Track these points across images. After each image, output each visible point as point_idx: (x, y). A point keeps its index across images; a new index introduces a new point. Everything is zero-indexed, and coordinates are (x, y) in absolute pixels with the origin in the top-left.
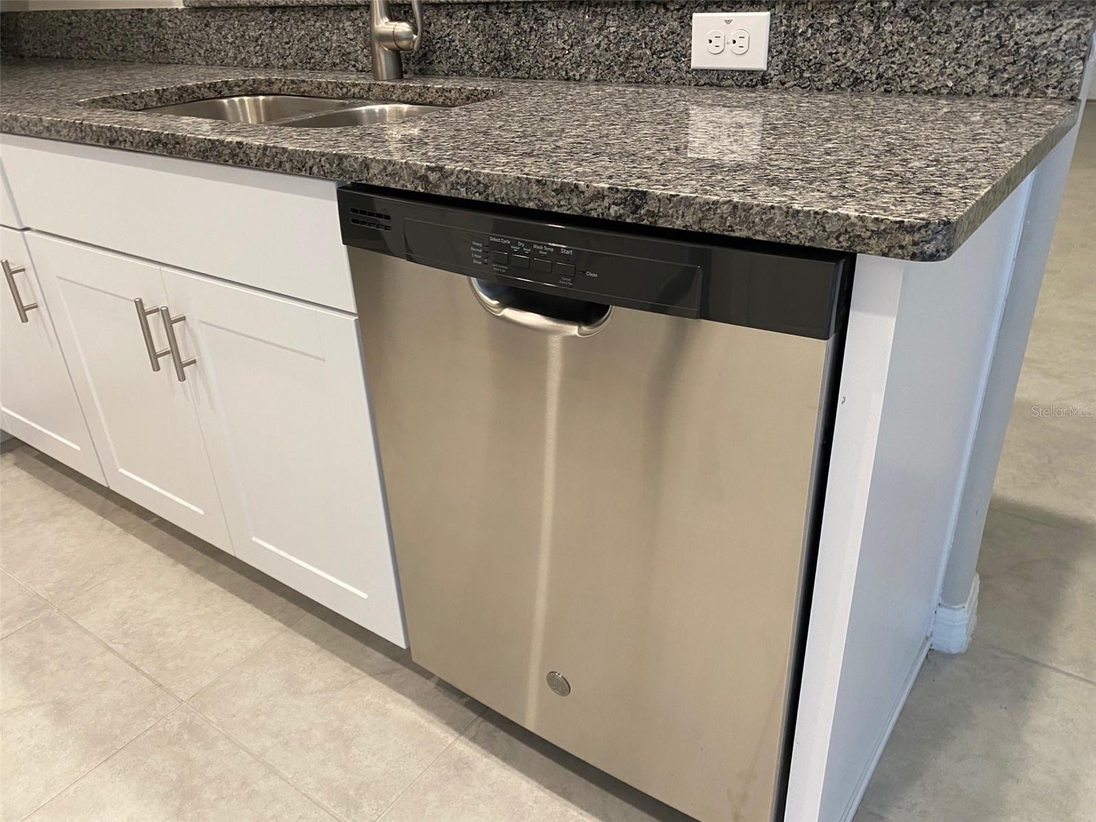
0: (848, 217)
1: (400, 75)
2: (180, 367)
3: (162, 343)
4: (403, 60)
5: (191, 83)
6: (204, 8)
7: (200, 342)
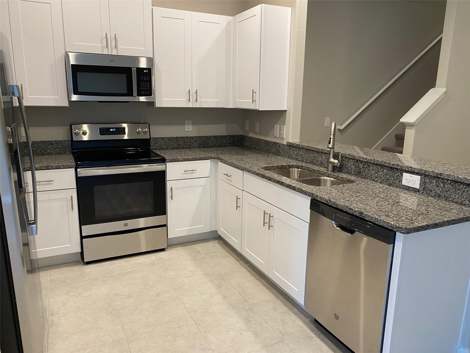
0: (392, 224)
1: (333, 171)
2: (269, 226)
3: (267, 220)
4: (335, 168)
5: (284, 164)
6: (291, 146)
7: (275, 222)
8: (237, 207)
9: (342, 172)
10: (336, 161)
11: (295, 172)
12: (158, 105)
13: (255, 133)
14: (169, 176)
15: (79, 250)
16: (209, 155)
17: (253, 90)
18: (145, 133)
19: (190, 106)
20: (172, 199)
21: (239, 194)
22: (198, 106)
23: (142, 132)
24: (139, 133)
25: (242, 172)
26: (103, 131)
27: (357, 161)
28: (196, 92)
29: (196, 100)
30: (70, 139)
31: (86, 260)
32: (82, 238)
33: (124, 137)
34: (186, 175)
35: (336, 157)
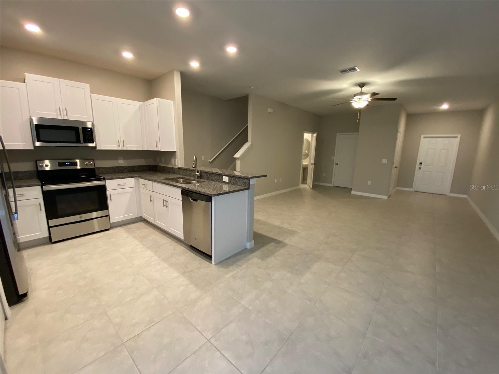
0: (208, 193)
1: (198, 178)
2: (166, 207)
3: (165, 204)
4: (198, 177)
5: (175, 177)
6: (179, 168)
7: (169, 204)
8: (151, 201)
9: (202, 179)
10: (198, 174)
11: (181, 180)
12: (98, 148)
13: (162, 163)
14: (108, 188)
15: (48, 235)
16: (134, 175)
17: (156, 141)
18: (91, 164)
19: (120, 149)
20: (111, 200)
21: (151, 193)
22: (125, 149)
23: (89, 164)
24: (87, 165)
25: (151, 182)
26: (60, 164)
27: (207, 173)
28: (123, 141)
29: (124, 146)
30: (36, 169)
31: (53, 241)
32: (49, 228)
33: (77, 167)
34: (119, 187)
35: (198, 172)
